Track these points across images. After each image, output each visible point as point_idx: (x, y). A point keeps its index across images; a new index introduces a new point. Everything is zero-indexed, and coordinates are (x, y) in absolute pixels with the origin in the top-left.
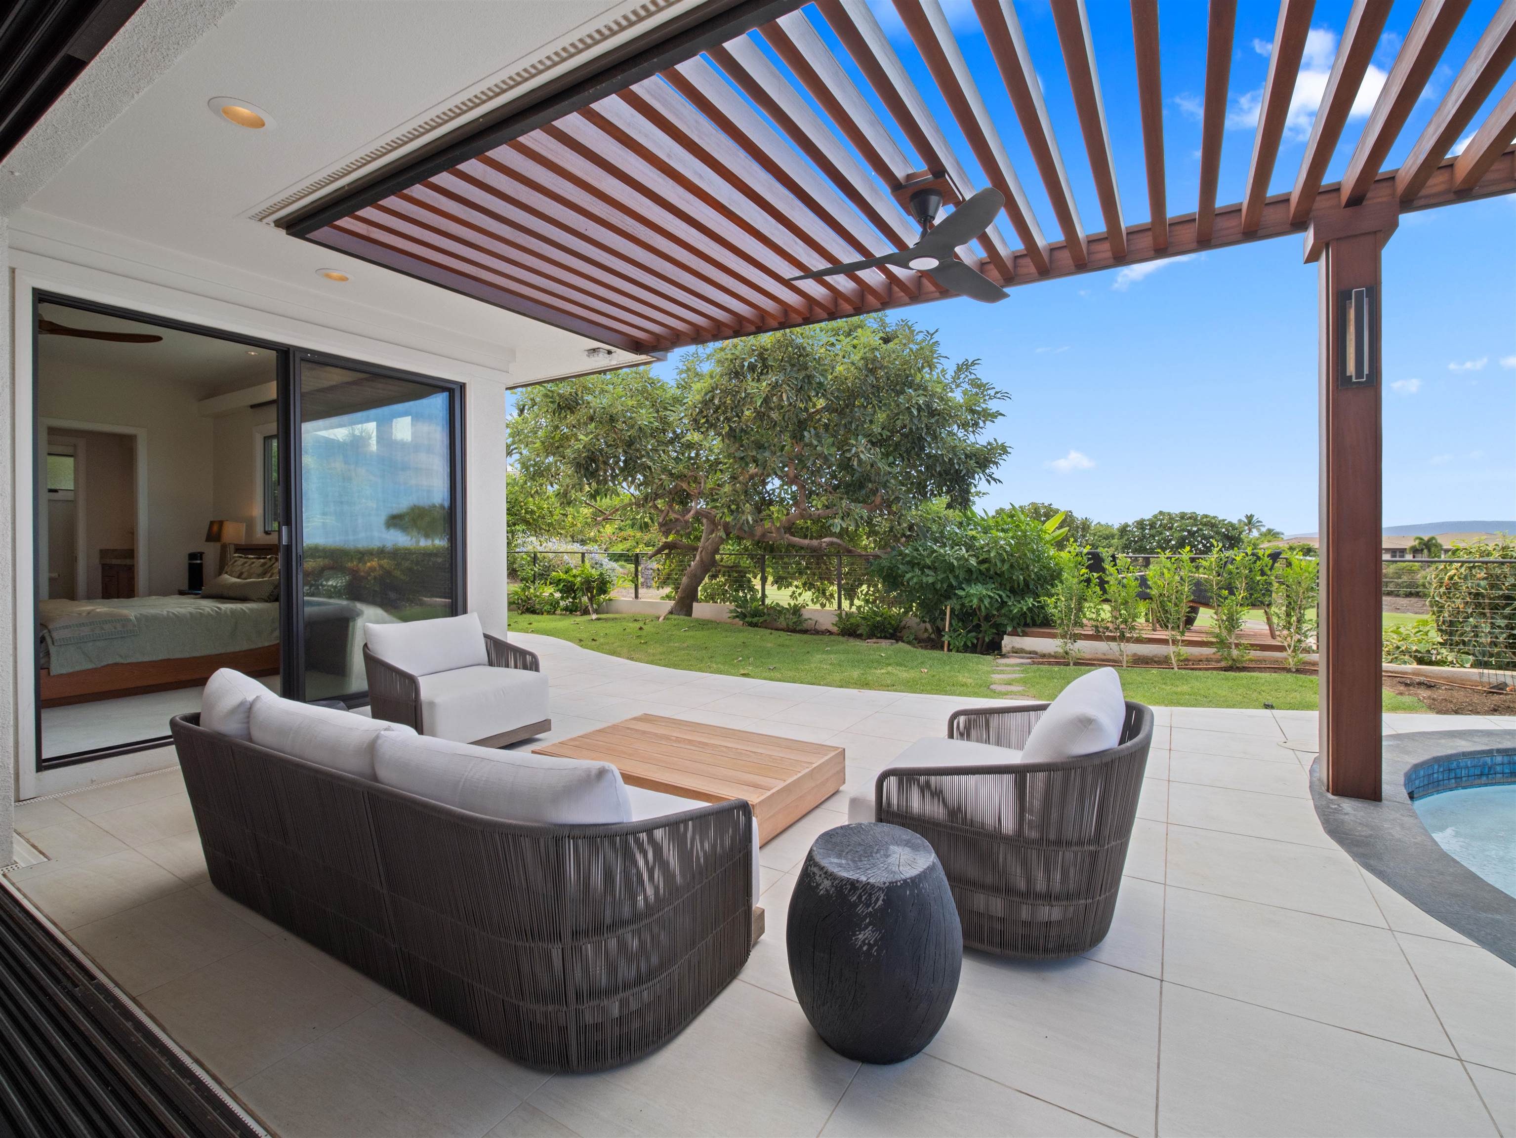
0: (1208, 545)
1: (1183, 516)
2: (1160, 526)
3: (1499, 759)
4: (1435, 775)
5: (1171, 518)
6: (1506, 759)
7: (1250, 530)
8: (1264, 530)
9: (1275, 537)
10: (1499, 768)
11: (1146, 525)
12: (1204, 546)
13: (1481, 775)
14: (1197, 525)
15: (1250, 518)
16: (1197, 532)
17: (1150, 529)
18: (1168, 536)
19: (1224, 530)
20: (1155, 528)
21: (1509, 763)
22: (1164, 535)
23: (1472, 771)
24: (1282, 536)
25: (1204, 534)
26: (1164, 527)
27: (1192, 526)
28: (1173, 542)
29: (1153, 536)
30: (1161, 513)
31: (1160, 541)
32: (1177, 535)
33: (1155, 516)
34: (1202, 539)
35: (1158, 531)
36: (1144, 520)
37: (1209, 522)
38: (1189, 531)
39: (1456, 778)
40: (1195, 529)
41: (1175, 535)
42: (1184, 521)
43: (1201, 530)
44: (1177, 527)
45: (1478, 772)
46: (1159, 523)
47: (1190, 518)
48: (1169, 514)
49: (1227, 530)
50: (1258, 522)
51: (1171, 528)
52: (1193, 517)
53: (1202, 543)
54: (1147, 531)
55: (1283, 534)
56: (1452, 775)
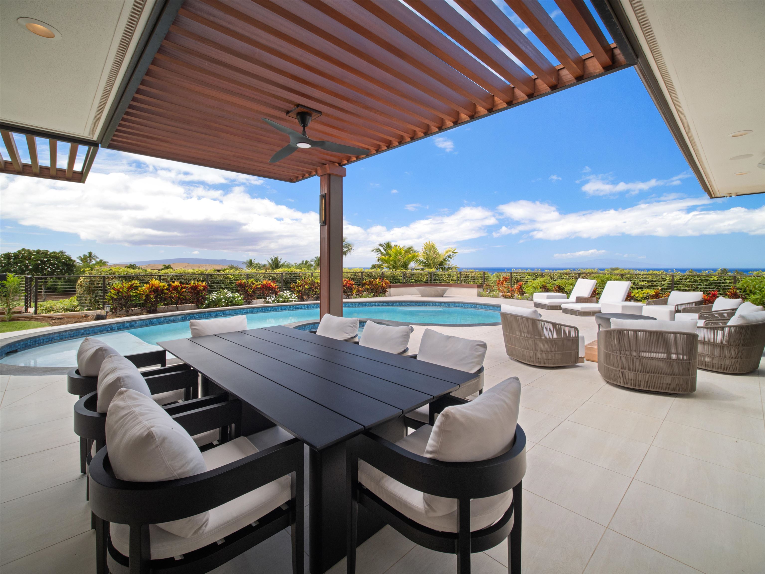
0: (54, 268)
1: (38, 252)
2: (22, 257)
3: (56, 335)
4: (29, 344)
5: (30, 253)
6: (58, 335)
7: (90, 260)
8: (98, 260)
9: (104, 264)
10: (55, 338)
11: (12, 257)
12: (51, 269)
13: (49, 341)
14: (46, 258)
15: (90, 254)
16: (46, 261)
17: (14, 259)
18: (27, 263)
19: (64, 261)
20: (18, 258)
21: (59, 336)
22: (24, 263)
23: (45, 340)
24: (108, 263)
25: (51, 263)
26: (25, 258)
27: (44, 258)
28: (31, 267)
29: (16, 264)
30: (24, 250)
31: (21, 266)
32: (33, 263)
33: (19, 252)
34: (50, 265)
35: (20, 260)
36: (10, 253)
37: (55, 256)
38: (41, 261)
39: (38, 343)
40: (45, 260)
41: (32, 263)
42: (38, 255)
43: (50, 260)
44: (34, 258)
45: (47, 340)
46: (21, 255)
47: (43, 253)
48: (29, 250)
49: (65, 260)
50: (95, 256)
51: (30, 259)
52: (45, 253)
53: (50, 267)
54: (12, 260)
55: (108, 262)
56: (37, 342)
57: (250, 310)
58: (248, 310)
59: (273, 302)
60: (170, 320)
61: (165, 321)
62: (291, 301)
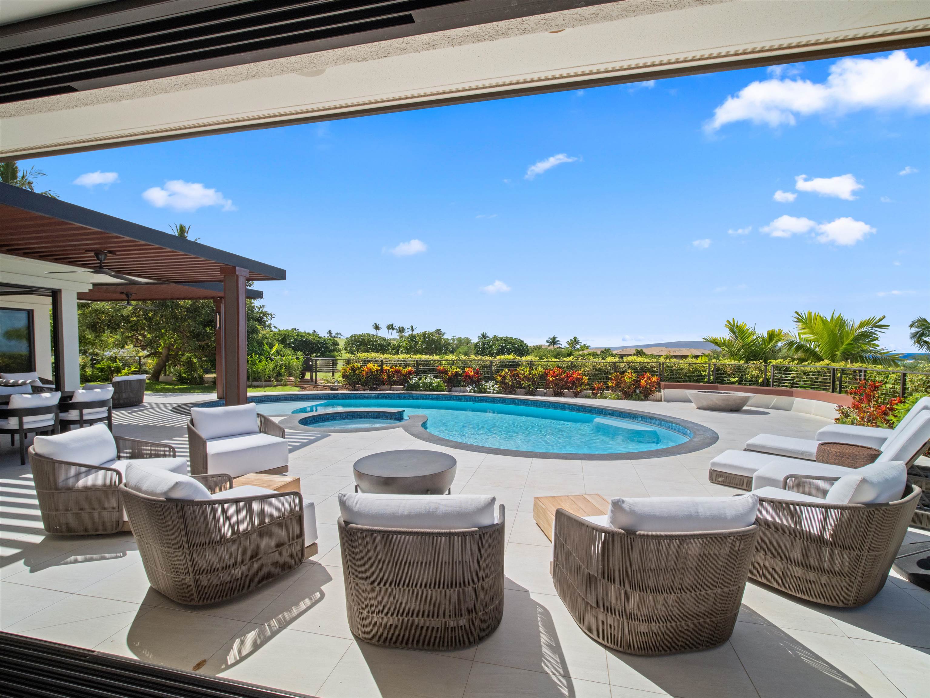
57: (436, 396)
58: (434, 396)
59: (470, 392)
60: (365, 397)
61: (361, 397)
62: (489, 393)
